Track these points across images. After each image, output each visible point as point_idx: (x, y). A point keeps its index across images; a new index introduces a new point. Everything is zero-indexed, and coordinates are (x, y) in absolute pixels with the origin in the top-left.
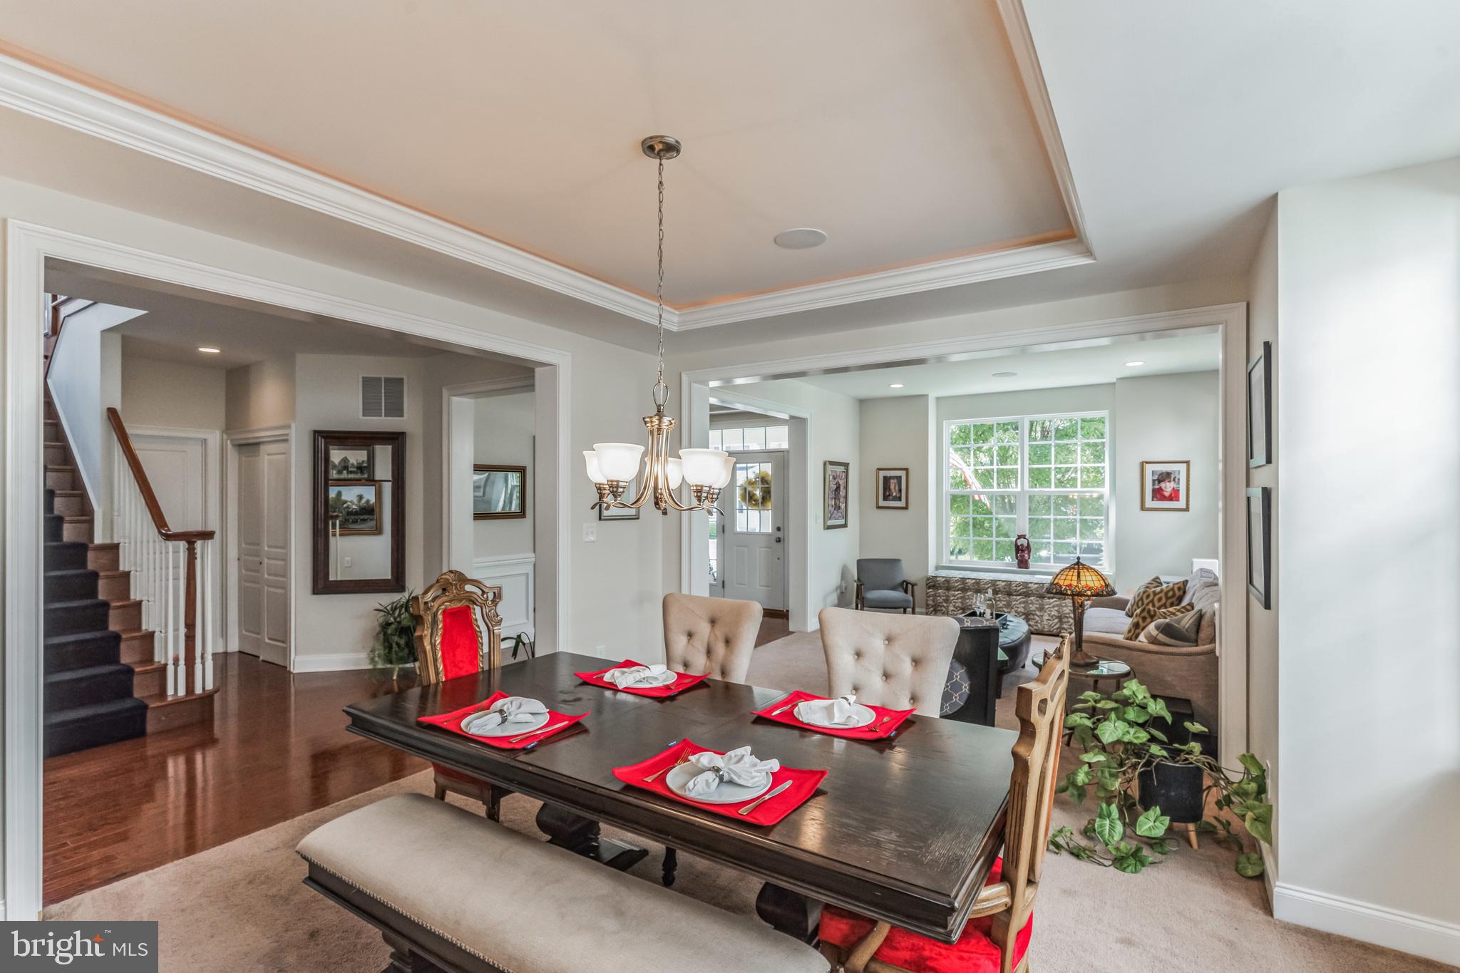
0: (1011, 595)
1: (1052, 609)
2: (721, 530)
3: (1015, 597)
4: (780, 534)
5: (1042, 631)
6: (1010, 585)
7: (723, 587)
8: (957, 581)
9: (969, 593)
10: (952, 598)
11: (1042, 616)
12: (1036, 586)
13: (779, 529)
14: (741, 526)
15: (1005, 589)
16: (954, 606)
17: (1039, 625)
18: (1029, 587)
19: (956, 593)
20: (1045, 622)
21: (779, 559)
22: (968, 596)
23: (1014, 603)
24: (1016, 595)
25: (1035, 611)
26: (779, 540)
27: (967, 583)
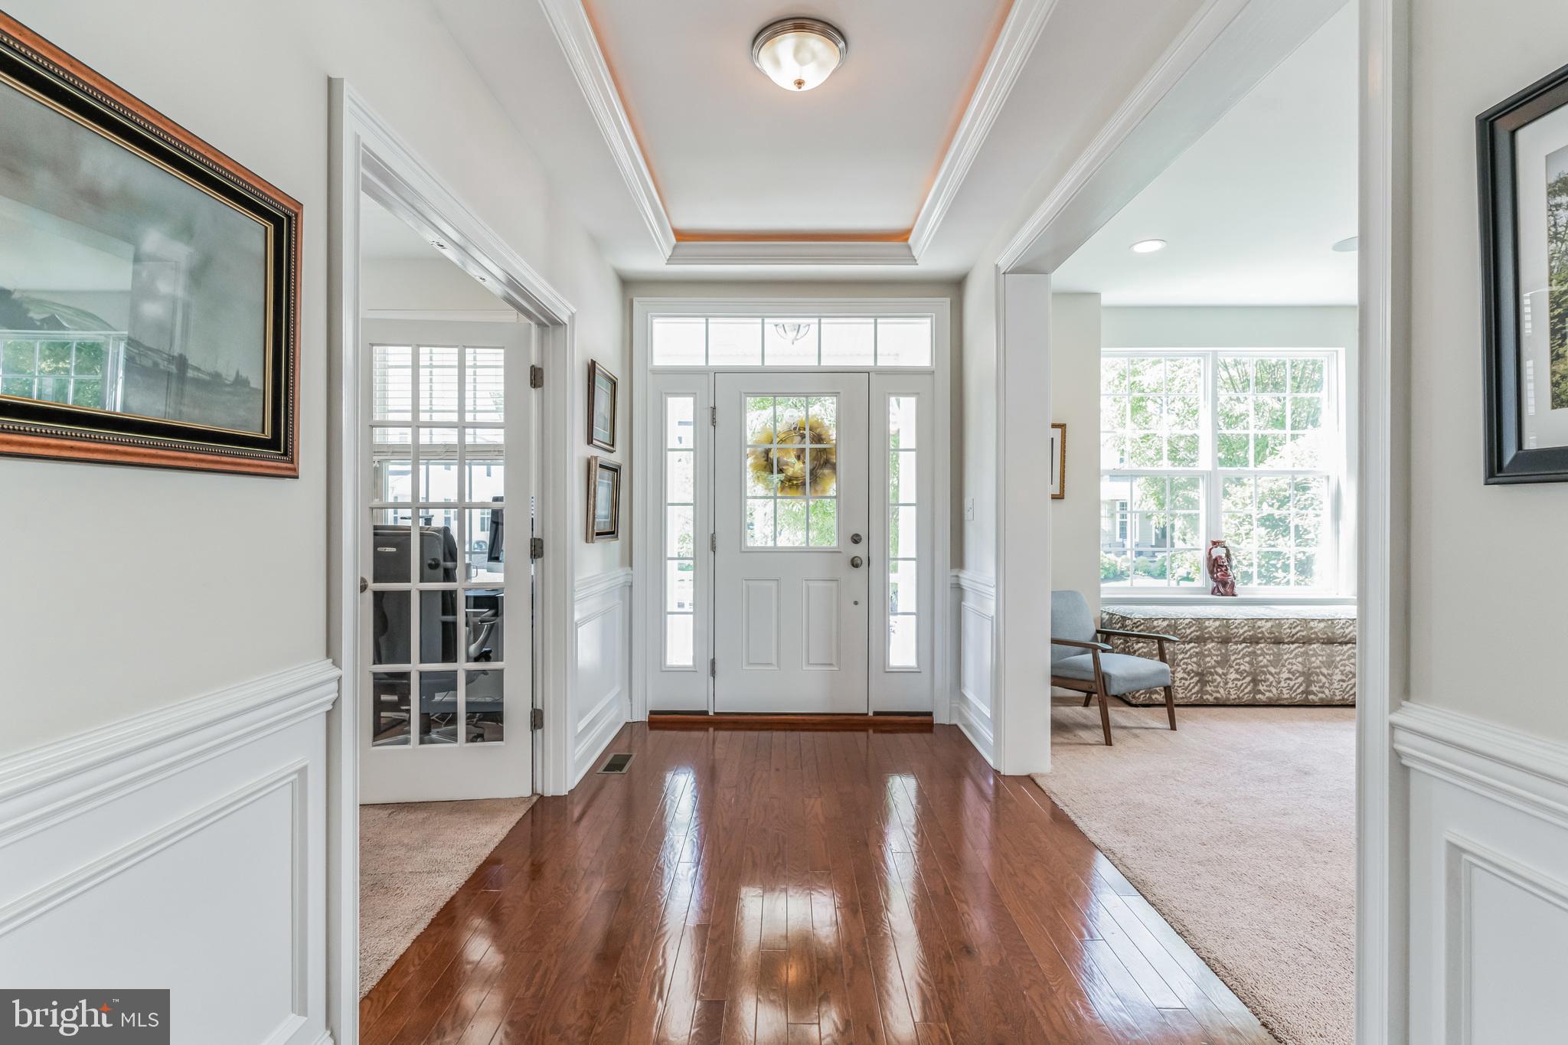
0: (1280, 643)
1: (1347, 662)
2: (707, 544)
3: (1286, 646)
4: (859, 551)
5: (1332, 700)
6: (1280, 625)
7: (713, 673)
8: (1189, 625)
9: (1210, 646)
10: (1180, 657)
11: (1331, 675)
12: (1322, 625)
13: (856, 539)
14: (759, 535)
15: (1271, 633)
16: (1184, 671)
17: (1327, 691)
18: (1312, 628)
19: (1188, 647)
20: (1336, 685)
21: (856, 603)
22: (1209, 650)
23: (1285, 657)
24: (1288, 643)
25: (1319, 667)
26: (855, 563)
27: (1206, 628)
